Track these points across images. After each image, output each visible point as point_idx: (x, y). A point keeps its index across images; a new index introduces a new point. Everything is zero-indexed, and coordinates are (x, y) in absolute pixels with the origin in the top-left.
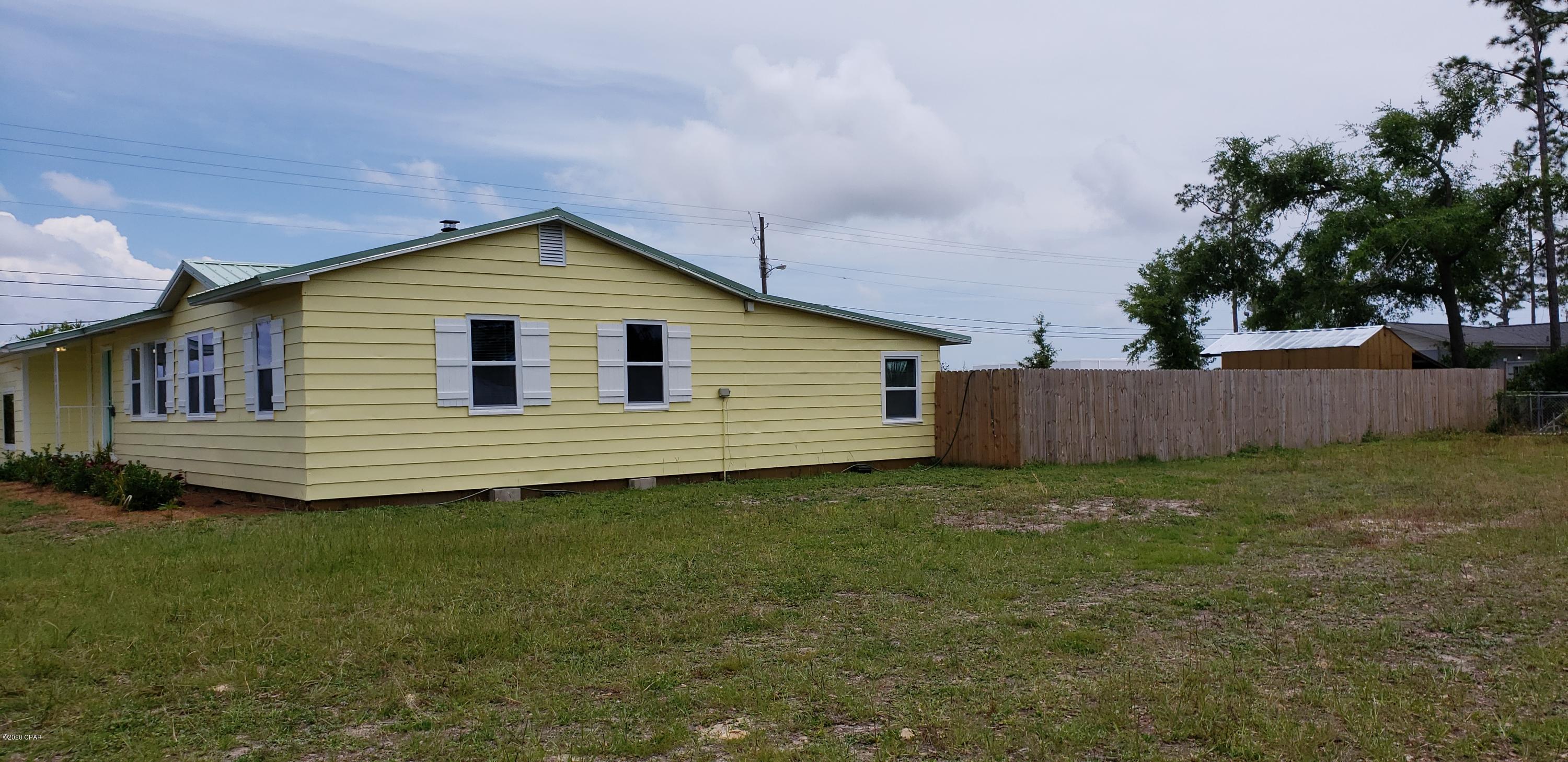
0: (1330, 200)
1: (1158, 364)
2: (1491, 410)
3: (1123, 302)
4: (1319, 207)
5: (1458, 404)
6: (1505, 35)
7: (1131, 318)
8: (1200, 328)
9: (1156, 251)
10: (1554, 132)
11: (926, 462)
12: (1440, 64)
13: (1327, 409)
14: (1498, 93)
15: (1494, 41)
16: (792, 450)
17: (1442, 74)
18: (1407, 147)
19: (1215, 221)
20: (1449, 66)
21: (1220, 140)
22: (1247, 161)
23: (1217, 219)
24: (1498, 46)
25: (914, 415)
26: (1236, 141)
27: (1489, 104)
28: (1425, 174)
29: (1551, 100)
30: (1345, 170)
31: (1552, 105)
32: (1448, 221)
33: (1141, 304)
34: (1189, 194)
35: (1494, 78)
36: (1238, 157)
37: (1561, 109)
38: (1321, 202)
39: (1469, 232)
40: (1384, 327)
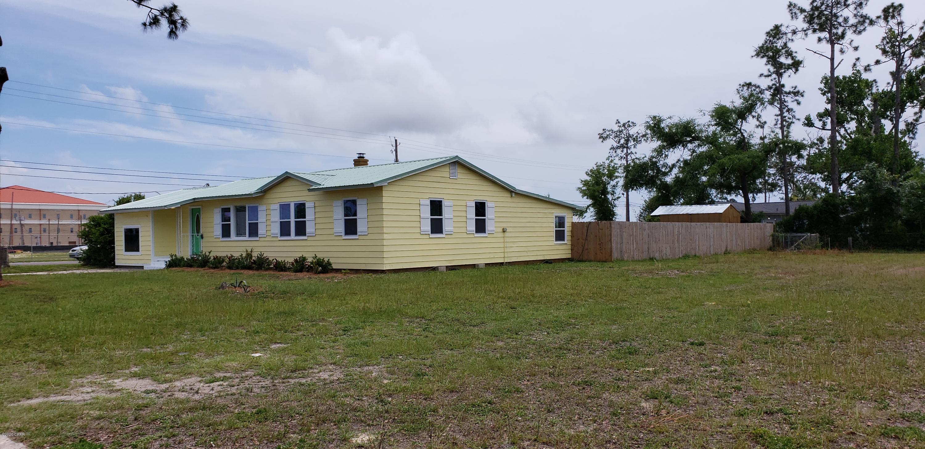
0: (694, 145)
1: (595, 219)
2: (769, 241)
3: (579, 188)
4: (689, 148)
5: (757, 239)
6: (766, 73)
7: (583, 196)
8: (616, 202)
9: (595, 163)
10: (785, 117)
11: (569, 260)
12: (740, 85)
13: (712, 240)
14: (765, 100)
15: (761, 75)
16: (525, 254)
17: (741, 89)
18: (726, 122)
19: (618, 148)
20: (743, 86)
21: (648, 116)
22: (659, 126)
23: (619, 146)
24: (763, 78)
25: (564, 240)
26: (655, 117)
27: (761, 104)
28: (735, 134)
29: (785, 103)
30: (701, 131)
31: (785, 105)
32: (748, 158)
33: (588, 189)
34: (605, 134)
35: (762, 92)
36: (655, 124)
37: (789, 107)
38: (690, 146)
39: (757, 163)
40: (731, 205)
